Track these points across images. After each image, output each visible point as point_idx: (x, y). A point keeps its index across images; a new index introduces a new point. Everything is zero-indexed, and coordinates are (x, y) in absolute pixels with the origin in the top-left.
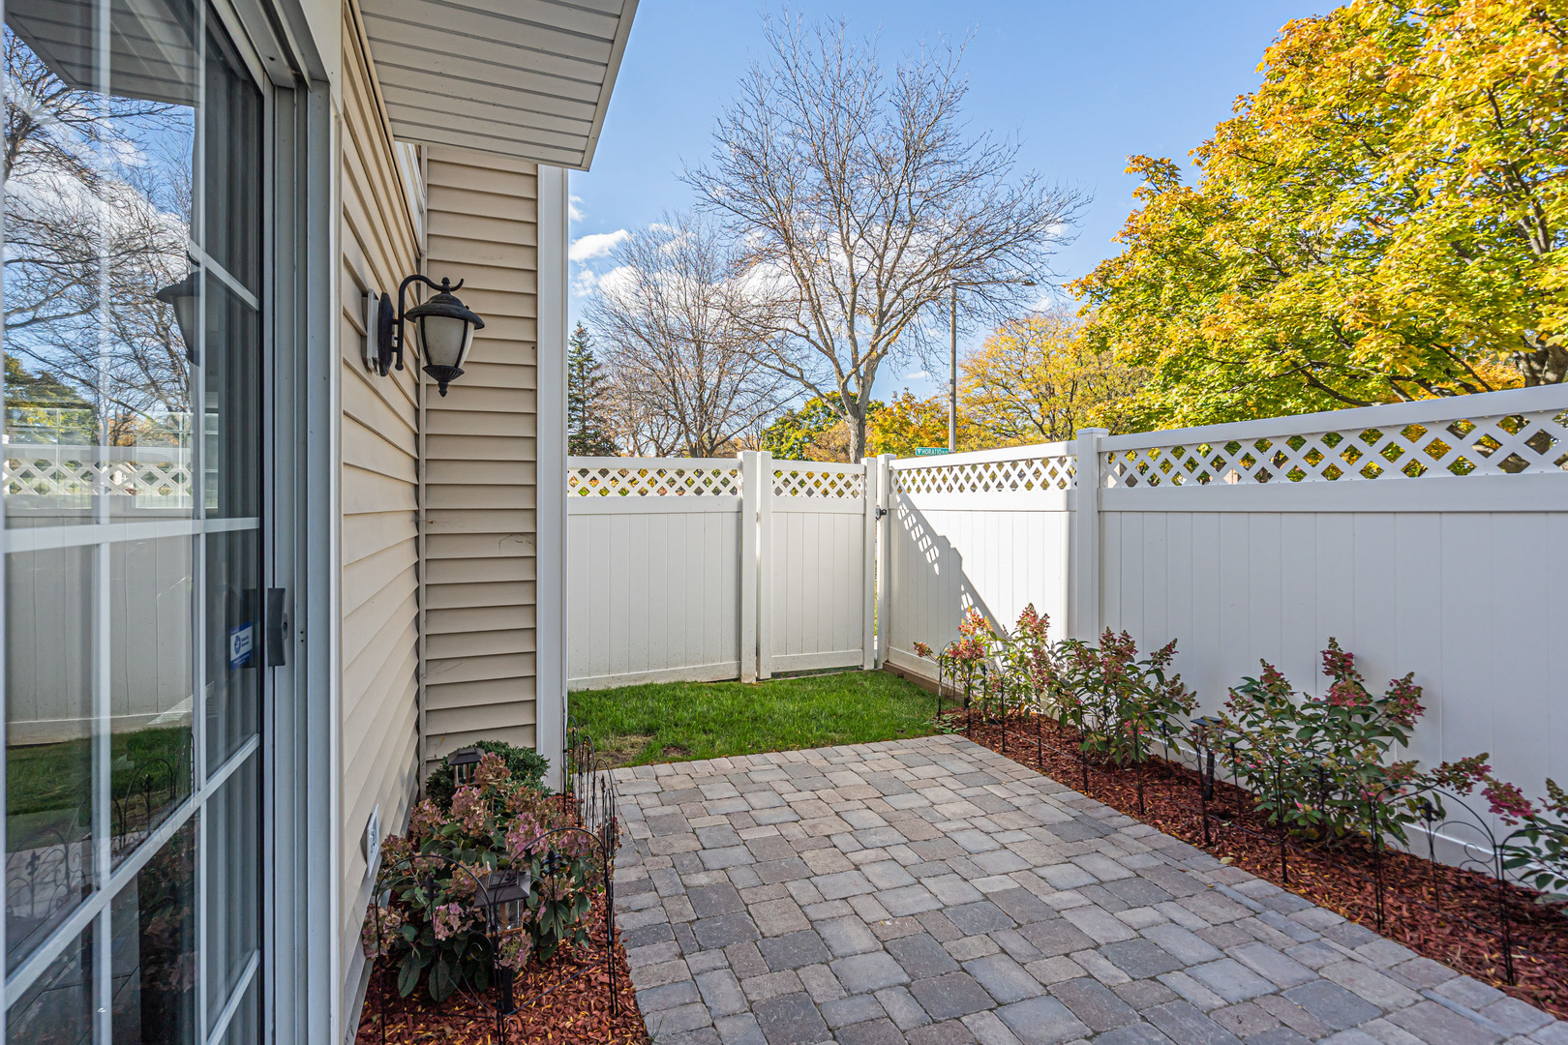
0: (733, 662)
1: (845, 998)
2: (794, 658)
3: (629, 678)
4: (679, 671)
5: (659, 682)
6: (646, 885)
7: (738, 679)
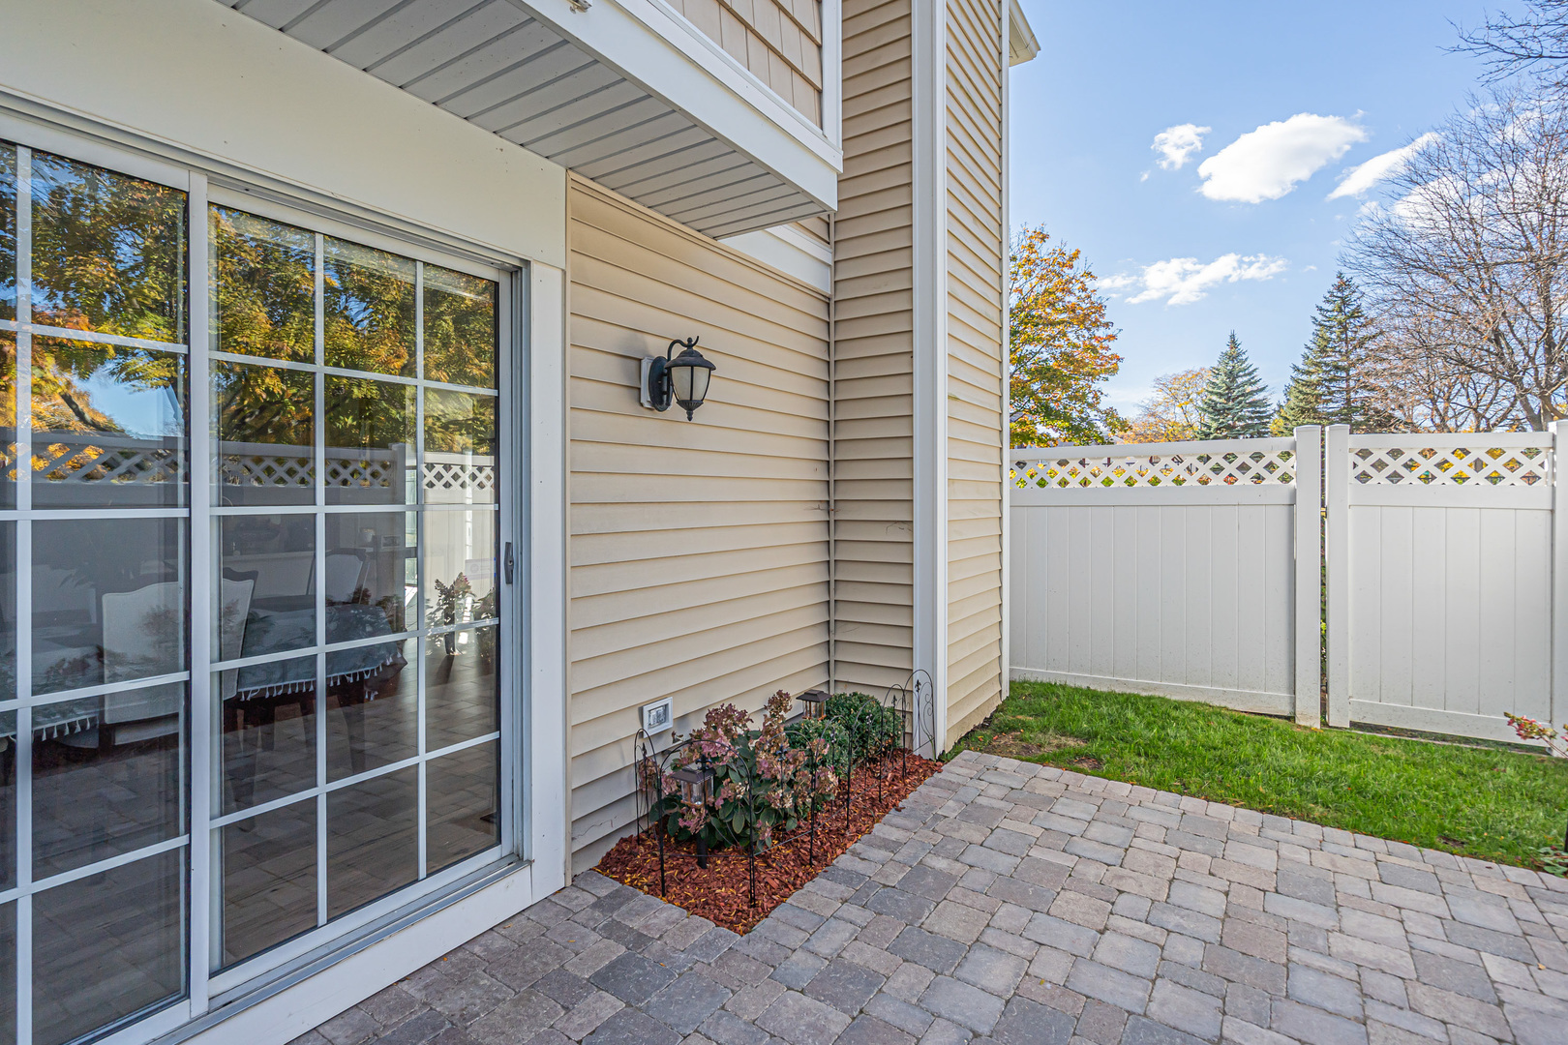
0: (1285, 695)
1: (910, 1004)
2: (1395, 709)
3: (1136, 686)
4: (1202, 691)
5: (1173, 698)
6: (893, 846)
7: (1291, 718)
